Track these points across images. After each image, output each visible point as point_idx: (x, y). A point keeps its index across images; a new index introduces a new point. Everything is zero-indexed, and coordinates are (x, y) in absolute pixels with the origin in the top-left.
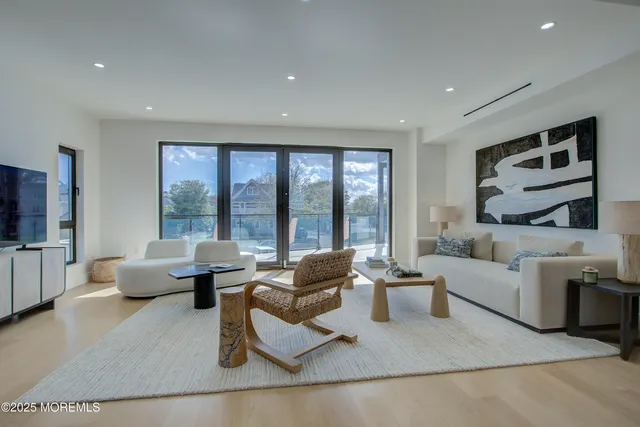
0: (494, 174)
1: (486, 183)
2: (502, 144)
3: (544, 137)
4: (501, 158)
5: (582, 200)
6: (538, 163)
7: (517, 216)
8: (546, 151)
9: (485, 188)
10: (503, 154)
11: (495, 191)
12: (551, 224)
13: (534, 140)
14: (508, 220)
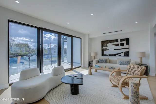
0: (107, 46)
1: (104, 48)
2: (109, 40)
3: (119, 40)
4: (108, 43)
5: (127, 52)
6: (118, 45)
7: (113, 54)
8: (119, 43)
9: (104, 49)
10: (109, 42)
11: (107, 49)
12: (120, 56)
13: (117, 41)
14: (110, 55)
